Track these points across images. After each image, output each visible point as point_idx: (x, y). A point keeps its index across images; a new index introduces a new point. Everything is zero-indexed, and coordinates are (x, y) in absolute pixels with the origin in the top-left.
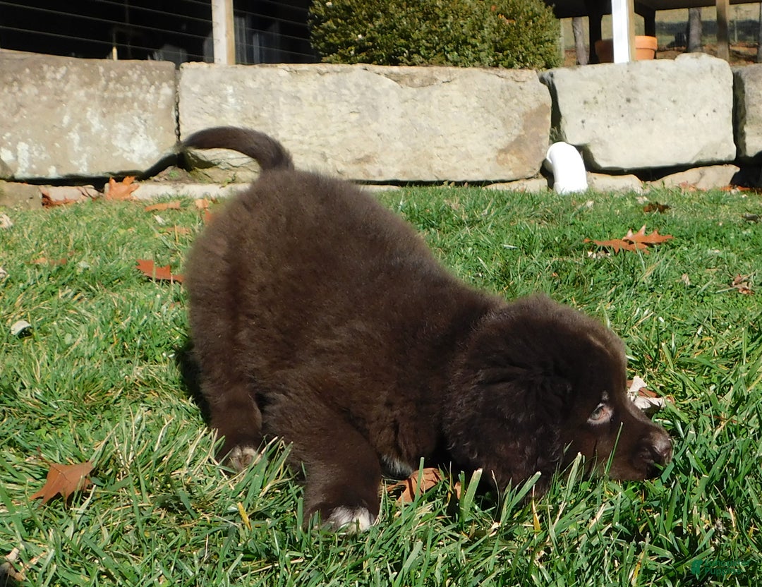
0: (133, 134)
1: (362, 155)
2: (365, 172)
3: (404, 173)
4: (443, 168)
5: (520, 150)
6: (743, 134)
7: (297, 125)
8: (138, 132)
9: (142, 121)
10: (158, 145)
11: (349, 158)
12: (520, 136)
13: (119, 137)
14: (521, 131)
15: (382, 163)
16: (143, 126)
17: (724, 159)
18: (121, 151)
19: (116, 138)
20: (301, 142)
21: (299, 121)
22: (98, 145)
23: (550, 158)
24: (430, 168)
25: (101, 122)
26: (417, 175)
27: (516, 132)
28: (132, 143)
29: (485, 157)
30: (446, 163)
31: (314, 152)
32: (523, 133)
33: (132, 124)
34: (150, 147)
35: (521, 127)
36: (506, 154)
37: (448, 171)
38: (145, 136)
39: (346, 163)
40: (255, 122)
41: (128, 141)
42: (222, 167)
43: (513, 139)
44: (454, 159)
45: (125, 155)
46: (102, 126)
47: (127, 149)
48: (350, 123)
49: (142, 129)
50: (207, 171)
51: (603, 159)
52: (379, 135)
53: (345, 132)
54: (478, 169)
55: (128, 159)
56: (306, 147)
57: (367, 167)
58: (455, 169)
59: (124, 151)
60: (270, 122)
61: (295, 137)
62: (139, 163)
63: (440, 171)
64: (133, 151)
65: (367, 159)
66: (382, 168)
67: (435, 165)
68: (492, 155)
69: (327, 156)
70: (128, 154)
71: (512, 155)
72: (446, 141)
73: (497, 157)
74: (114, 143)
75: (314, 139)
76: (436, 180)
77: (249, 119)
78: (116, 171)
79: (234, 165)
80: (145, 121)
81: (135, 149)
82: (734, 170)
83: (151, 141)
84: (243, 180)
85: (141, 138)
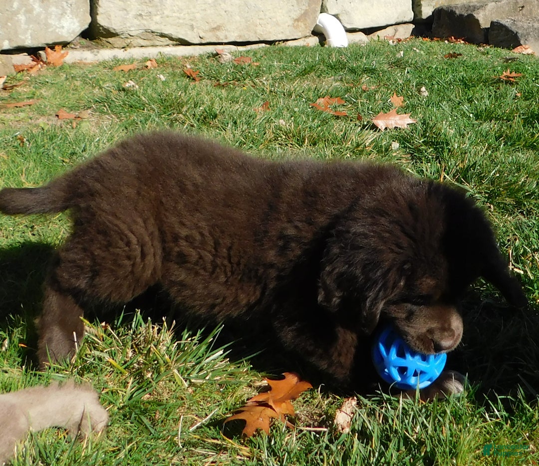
0: (62, 14)
1: (215, 26)
2: (217, 37)
3: (240, 36)
4: (263, 32)
5: (306, 19)
6: (420, 5)
7: (176, 7)
8: (66, 13)
9: (69, 5)
10: (79, 22)
11: (207, 27)
12: (306, 10)
13: (53, 17)
14: (307, 7)
15: (227, 30)
16: (70, 9)
17: (408, 21)
18: (54, 27)
19: (50, 18)
20: (179, 18)
21: (177, 3)
22: (39, 23)
23: (319, 23)
24: (256, 33)
25: (40, 7)
26: (247, 37)
27: (304, 8)
28: (62, 21)
29: (287, 24)
30: (265, 29)
31: (186, 24)
32: (307, 8)
33: (61, 8)
34: (74, 24)
35: (307, 5)
36: (298, 22)
37: (266, 34)
38: (71, 16)
39: (205, 31)
40: (150, 5)
41: (60, 19)
42: (123, 37)
43: (303, 12)
44: (269, 26)
45: (57, 30)
46: (41, 9)
47: (58, 26)
48: (209, 4)
49: (68, 12)
50: (110, 40)
51: (348, 23)
52: (225, 12)
53: (206, 10)
54: (282, 32)
55: (60, 33)
56: (181, 21)
57: (218, 33)
58: (270, 32)
59: (57, 27)
60: (159, 4)
61: (174, 14)
62: (66, 36)
63: (261, 35)
64: (63, 27)
65: (218, 28)
66: (227, 33)
67: (258, 31)
68: (290, 23)
69: (194, 27)
70: (60, 30)
71: (301, 22)
72: (265, 15)
73: (293, 24)
74: (50, 21)
75: (187, 15)
76: (258, 40)
77: (146, 3)
78: (50, 42)
79: (132, 35)
80: (71, 5)
81: (64, 25)
82: (412, 26)
83: (75, 20)
84: (135, 45)
85: (68, 18)
